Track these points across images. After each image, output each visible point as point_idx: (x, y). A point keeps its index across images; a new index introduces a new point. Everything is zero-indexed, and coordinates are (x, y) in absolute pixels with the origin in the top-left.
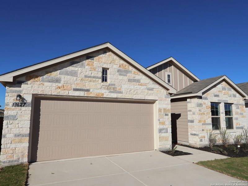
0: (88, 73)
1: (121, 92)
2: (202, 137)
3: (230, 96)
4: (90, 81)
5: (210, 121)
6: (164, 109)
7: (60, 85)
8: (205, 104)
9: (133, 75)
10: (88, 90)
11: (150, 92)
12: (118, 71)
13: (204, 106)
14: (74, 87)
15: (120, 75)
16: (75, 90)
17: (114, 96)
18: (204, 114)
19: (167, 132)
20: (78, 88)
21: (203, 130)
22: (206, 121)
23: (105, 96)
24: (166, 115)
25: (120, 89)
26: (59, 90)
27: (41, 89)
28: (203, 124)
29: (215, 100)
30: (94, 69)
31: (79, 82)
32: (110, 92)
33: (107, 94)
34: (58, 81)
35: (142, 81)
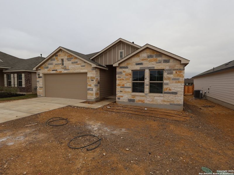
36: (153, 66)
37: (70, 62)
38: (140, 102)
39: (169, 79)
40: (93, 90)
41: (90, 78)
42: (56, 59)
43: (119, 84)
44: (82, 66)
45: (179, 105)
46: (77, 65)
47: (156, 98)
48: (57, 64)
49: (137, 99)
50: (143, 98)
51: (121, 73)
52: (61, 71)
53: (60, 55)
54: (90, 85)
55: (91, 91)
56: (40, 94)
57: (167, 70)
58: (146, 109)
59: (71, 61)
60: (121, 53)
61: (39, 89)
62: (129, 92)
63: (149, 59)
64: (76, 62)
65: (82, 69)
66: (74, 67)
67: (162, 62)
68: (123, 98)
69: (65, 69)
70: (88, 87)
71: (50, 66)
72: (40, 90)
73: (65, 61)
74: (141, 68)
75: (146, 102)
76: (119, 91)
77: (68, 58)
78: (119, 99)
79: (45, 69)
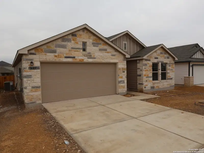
0: (73, 46)
1: (95, 58)
2: (146, 85)
3: (166, 58)
4: (75, 51)
5: (151, 75)
6: (122, 68)
7: (56, 54)
8: (148, 64)
9: (103, 46)
10: (74, 57)
11: (113, 57)
12: (93, 44)
13: (148, 65)
14: (65, 55)
15: (94, 46)
16: (66, 57)
17: (90, 60)
18: (148, 70)
19: (124, 83)
20: (67, 56)
21: (146, 81)
22: (149, 75)
23: (84, 61)
24: (124, 72)
25: (94, 56)
26: (56, 58)
27: (45, 58)
28: (147, 77)
29: (156, 61)
30: (77, 43)
31: (68, 52)
32: (88, 58)
33: (86, 60)
34: (54, 52)
35: (108, 50)
36: (163, 60)
37: (97, 48)
38: (157, 88)
39: (169, 69)
40: (125, 82)
41: (121, 69)
42: (73, 40)
43: (145, 75)
44: (113, 55)
45: (173, 86)
46: (106, 52)
47: (164, 83)
48: (75, 48)
49: (156, 85)
50: (159, 85)
51: (146, 65)
52: (83, 60)
53: (81, 35)
54: (122, 77)
55: (123, 83)
56: (33, 101)
57: (169, 64)
58: (168, 91)
59: (98, 46)
60: (125, 44)
61: (32, 91)
62: (151, 81)
63: (161, 55)
64: (105, 50)
65: (112, 59)
66: (102, 55)
67: (167, 58)
68: (148, 86)
69: (90, 56)
70: (120, 79)
71: (59, 50)
72: (36, 91)
73: (90, 46)
74: (157, 61)
75: (160, 87)
76: (145, 80)
77: (94, 42)
78: (145, 87)
79: (48, 54)
